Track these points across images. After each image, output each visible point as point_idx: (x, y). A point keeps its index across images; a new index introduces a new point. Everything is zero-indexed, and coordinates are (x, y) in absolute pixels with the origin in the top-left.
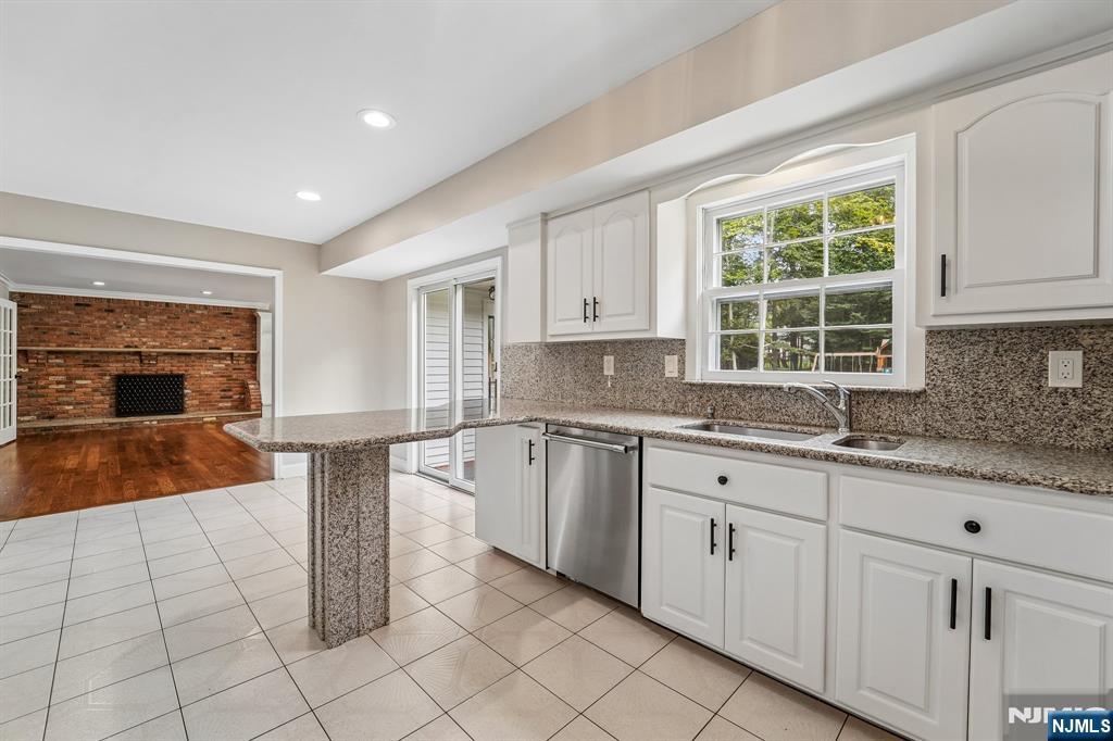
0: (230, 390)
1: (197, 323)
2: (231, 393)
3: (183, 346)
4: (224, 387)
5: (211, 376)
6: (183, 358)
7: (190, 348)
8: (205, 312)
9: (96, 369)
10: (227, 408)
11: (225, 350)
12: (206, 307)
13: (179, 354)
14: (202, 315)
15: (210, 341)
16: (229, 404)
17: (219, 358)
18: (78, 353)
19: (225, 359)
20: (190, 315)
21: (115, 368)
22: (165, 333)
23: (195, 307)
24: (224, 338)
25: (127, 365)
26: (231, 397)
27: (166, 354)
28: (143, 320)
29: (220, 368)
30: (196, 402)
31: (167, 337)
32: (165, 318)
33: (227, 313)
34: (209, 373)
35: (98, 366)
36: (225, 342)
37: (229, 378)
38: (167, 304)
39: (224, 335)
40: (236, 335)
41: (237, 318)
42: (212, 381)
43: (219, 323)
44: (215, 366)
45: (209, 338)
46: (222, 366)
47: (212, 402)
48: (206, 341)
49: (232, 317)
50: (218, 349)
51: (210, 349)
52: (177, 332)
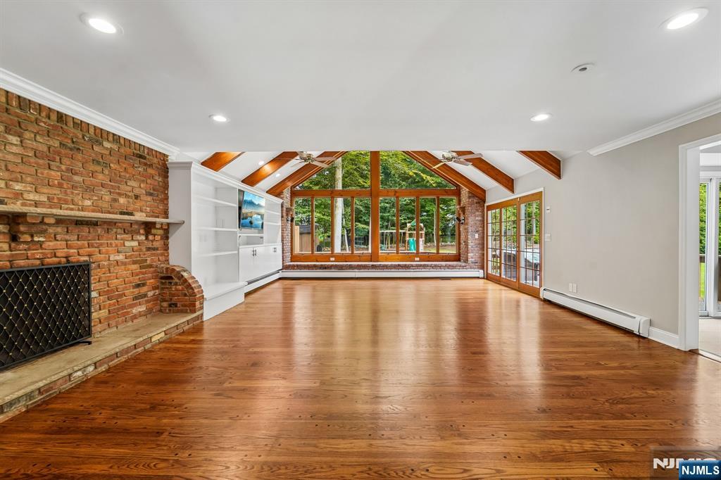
0: (144, 285)
1: (107, 165)
2: (144, 290)
3: (84, 207)
4: (136, 280)
5: (124, 264)
6: (85, 230)
7: (95, 211)
8: (115, 147)
10: (140, 315)
11: (140, 217)
12: (116, 139)
13: (79, 223)
14: (111, 150)
15: (122, 200)
16: (143, 308)
17: (130, 229)
19: (138, 233)
20: (95, 148)
22: (55, 175)
23: (101, 135)
24: (137, 197)
26: (145, 295)
27: (60, 221)
29: (132, 249)
30: (104, 313)
31: (60, 186)
32: (57, 144)
33: (141, 155)
34: (121, 257)
36: (138, 204)
37: (142, 263)
38: (61, 117)
39: (137, 191)
40: (151, 194)
41: (151, 166)
42: (121, 271)
43: (130, 170)
44: (127, 244)
45: (120, 194)
46: (135, 244)
47: (123, 308)
48: (115, 200)
49: (146, 164)
50: (131, 214)
51: (122, 213)
52: (76, 178)
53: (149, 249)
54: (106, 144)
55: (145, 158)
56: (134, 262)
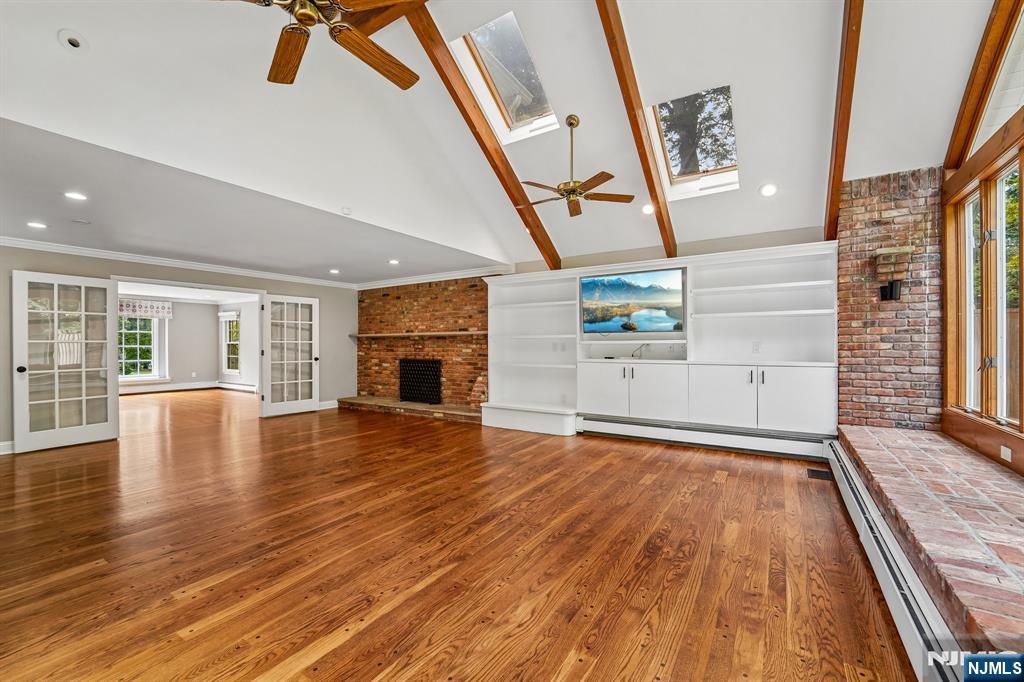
1: (450, 301)
3: (441, 328)
5: (461, 364)
6: (441, 342)
7: (445, 331)
8: (456, 288)
9: (391, 353)
11: (472, 331)
12: (456, 281)
13: (438, 338)
14: (454, 291)
15: (460, 321)
17: (467, 341)
18: (384, 338)
19: (471, 342)
20: (446, 293)
21: (401, 352)
22: (429, 315)
23: (449, 283)
24: (470, 317)
25: (408, 349)
27: (430, 338)
28: (415, 304)
29: (467, 353)
30: (449, 392)
31: (430, 319)
32: (429, 299)
33: (472, 285)
34: (459, 359)
35: (392, 351)
36: (472, 321)
37: (476, 366)
38: (430, 284)
39: (471, 313)
42: (460, 369)
43: (467, 298)
44: (464, 351)
45: (459, 318)
46: (469, 351)
47: (460, 394)
48: (456, 322)
49: (477, 290)
50: (466, 330)
51: (460, 330)
52: (437, 313)
53: (480, 355)
54: (451, 288)
55: (476, 286)
56: (470, 364)
